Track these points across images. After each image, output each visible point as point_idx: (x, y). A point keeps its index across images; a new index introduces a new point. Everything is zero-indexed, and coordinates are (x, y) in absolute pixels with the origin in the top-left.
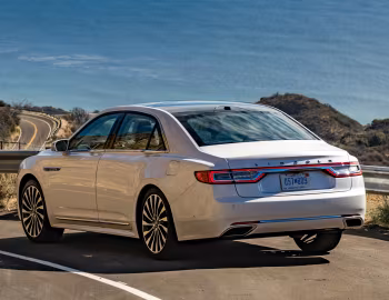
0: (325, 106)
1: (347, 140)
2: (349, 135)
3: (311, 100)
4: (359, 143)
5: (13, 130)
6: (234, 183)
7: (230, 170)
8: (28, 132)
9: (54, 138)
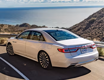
2: (30, 26)
6: (70, 52)
7: (69, 49)
8: (5, 26)
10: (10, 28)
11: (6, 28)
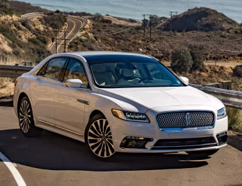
0: (220, 13)
1: (230, 31)
2: (231, 28)
3: (213, 11)
4: (236, 32)
5: (63, 25)
8: (71, 26)
9: (84, 29)
10: (104, 39)
11: (79, 34)
